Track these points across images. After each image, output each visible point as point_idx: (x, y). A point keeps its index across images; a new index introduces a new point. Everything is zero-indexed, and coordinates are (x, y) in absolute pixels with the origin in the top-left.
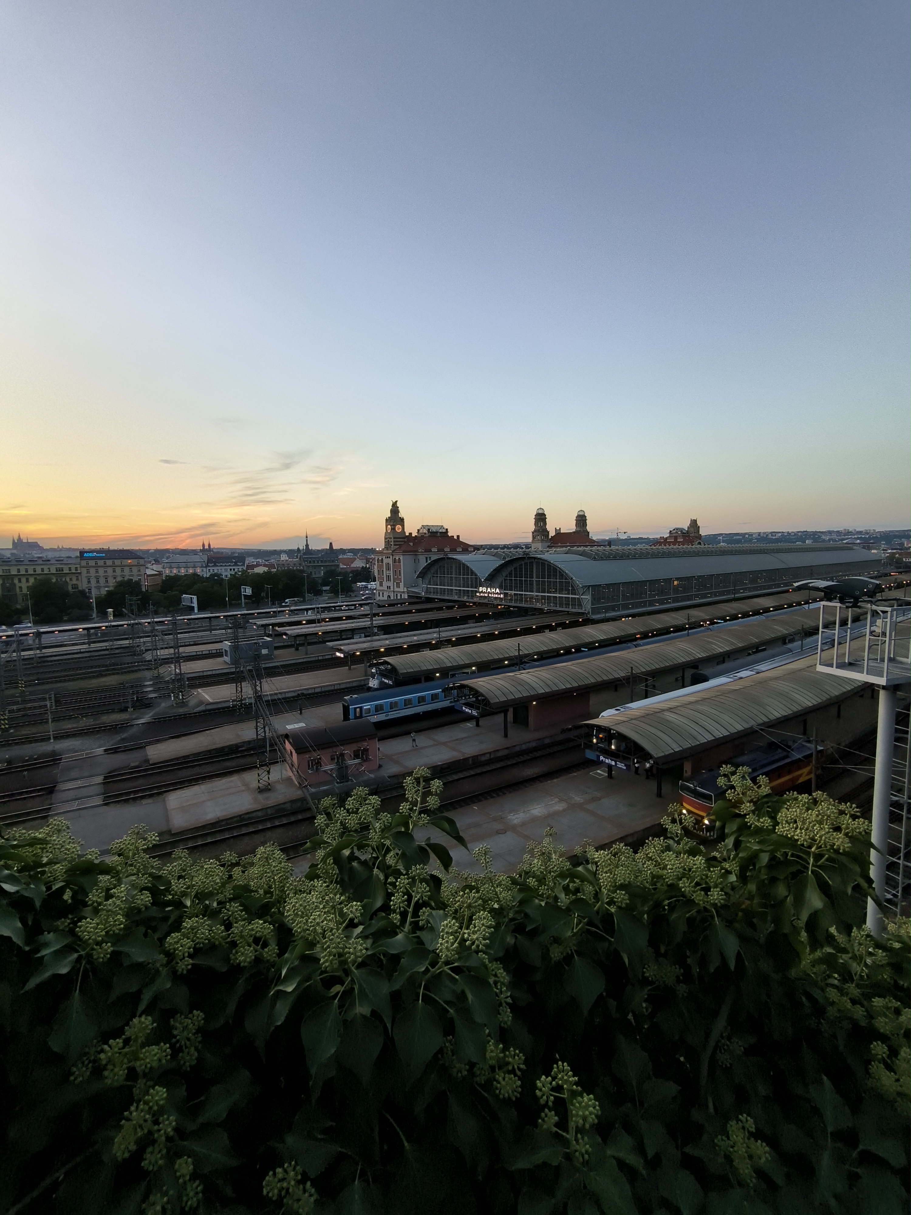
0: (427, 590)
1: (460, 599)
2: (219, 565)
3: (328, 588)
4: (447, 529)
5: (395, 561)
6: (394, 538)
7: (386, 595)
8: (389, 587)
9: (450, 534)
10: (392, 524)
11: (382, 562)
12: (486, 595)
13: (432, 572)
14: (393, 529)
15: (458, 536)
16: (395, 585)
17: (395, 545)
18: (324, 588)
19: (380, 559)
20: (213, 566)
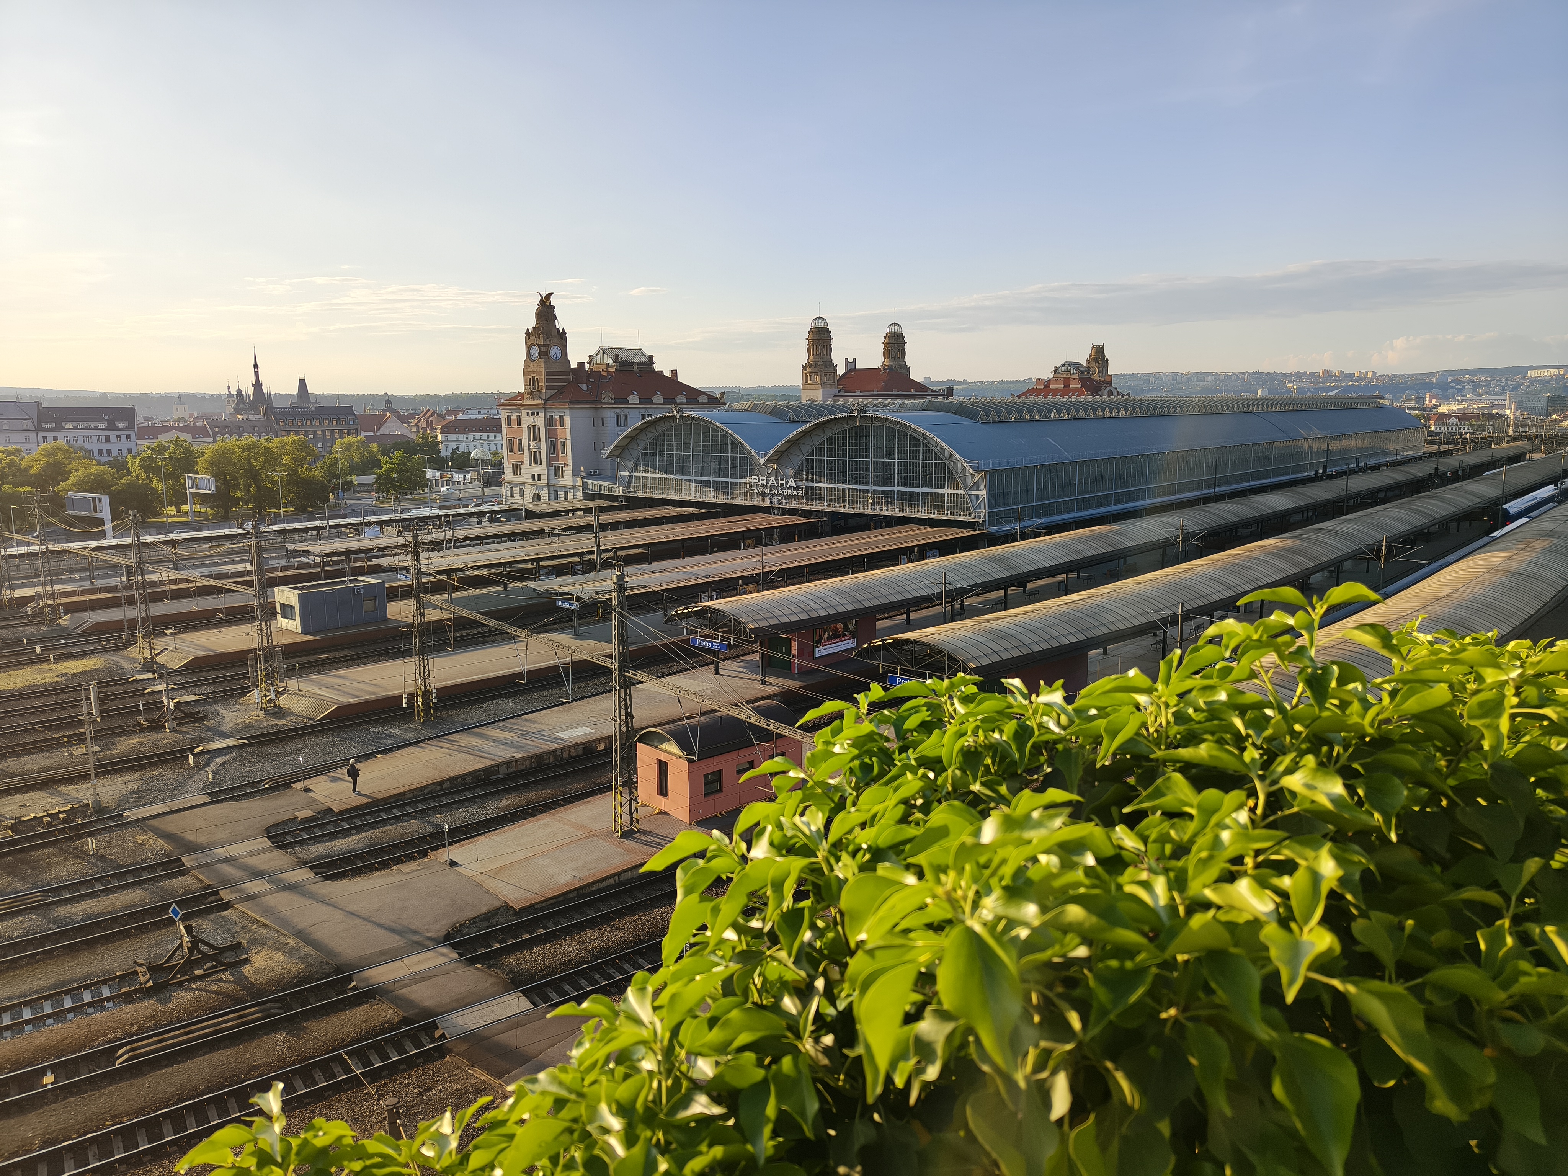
0: (629, 482)
1: (706, 500)
2: (69, 426)
3: (370, 479)
4: (651, 357)
5: (550, 422)
6: (547, 373)
7: (529, 491)
8: (536, 477)
9: (657, 367)
10: (541, 342)
11: (519, 424)
12: (766, 491)
13: (642, 444)
14: (544, 354)
15: (674, 373)
16: (552, 473)
17: (548, 387)
18: (357, 479)
19: (514, 416)
20: (53, 429)
